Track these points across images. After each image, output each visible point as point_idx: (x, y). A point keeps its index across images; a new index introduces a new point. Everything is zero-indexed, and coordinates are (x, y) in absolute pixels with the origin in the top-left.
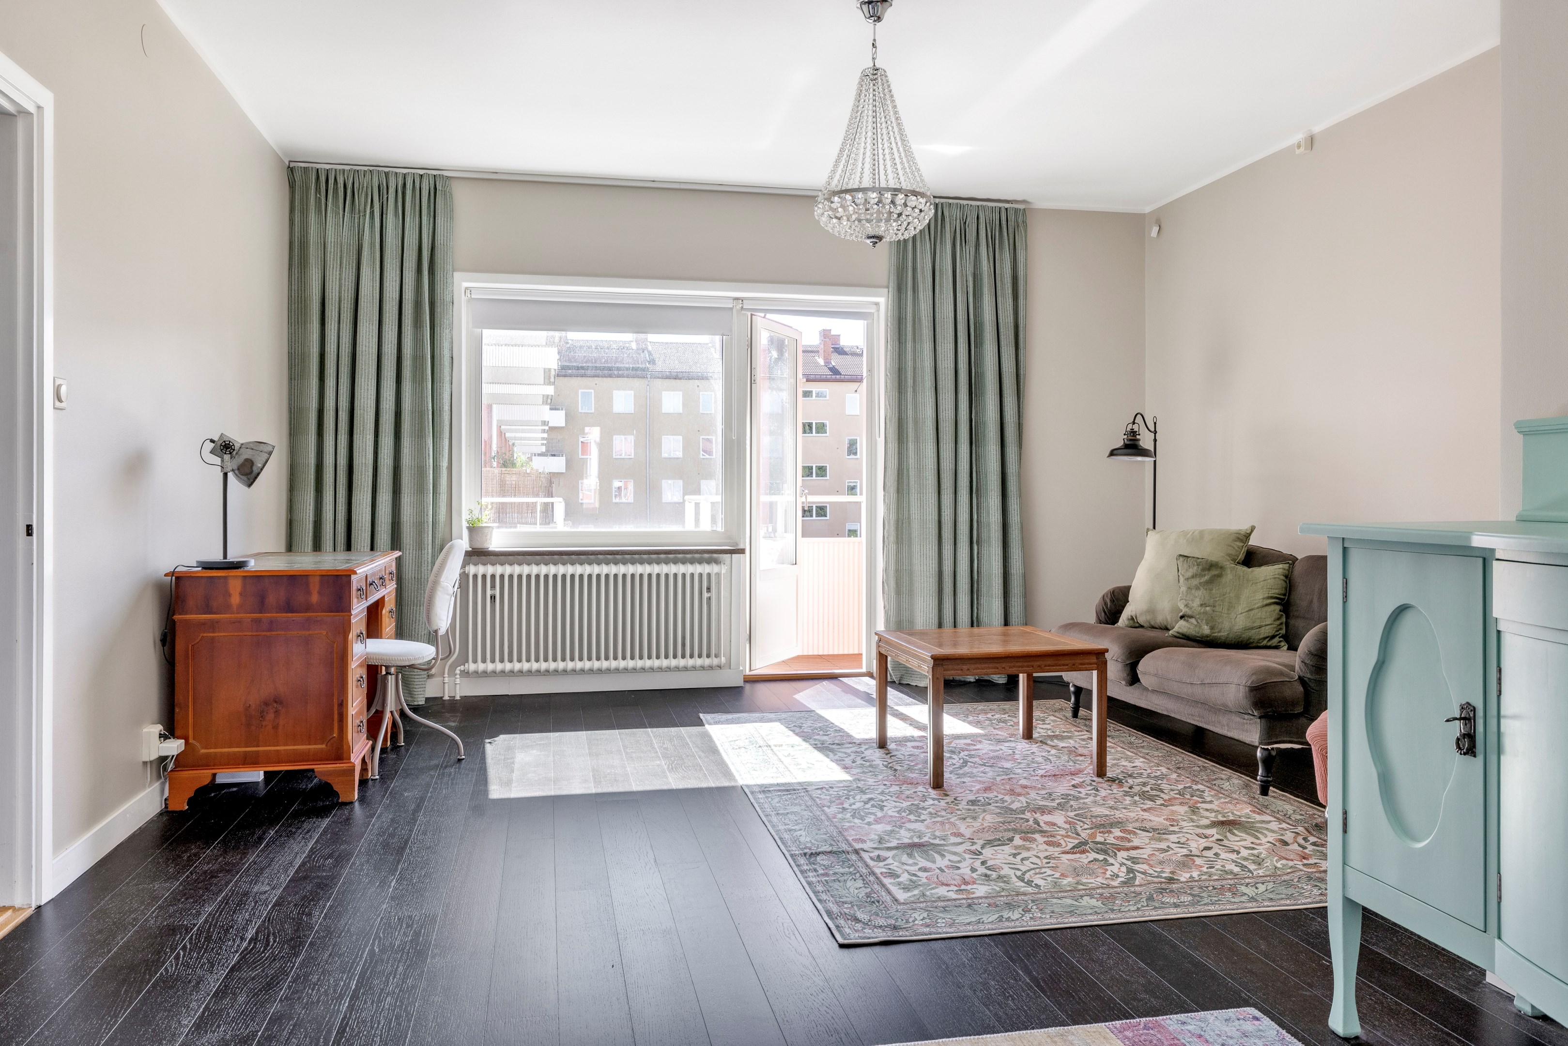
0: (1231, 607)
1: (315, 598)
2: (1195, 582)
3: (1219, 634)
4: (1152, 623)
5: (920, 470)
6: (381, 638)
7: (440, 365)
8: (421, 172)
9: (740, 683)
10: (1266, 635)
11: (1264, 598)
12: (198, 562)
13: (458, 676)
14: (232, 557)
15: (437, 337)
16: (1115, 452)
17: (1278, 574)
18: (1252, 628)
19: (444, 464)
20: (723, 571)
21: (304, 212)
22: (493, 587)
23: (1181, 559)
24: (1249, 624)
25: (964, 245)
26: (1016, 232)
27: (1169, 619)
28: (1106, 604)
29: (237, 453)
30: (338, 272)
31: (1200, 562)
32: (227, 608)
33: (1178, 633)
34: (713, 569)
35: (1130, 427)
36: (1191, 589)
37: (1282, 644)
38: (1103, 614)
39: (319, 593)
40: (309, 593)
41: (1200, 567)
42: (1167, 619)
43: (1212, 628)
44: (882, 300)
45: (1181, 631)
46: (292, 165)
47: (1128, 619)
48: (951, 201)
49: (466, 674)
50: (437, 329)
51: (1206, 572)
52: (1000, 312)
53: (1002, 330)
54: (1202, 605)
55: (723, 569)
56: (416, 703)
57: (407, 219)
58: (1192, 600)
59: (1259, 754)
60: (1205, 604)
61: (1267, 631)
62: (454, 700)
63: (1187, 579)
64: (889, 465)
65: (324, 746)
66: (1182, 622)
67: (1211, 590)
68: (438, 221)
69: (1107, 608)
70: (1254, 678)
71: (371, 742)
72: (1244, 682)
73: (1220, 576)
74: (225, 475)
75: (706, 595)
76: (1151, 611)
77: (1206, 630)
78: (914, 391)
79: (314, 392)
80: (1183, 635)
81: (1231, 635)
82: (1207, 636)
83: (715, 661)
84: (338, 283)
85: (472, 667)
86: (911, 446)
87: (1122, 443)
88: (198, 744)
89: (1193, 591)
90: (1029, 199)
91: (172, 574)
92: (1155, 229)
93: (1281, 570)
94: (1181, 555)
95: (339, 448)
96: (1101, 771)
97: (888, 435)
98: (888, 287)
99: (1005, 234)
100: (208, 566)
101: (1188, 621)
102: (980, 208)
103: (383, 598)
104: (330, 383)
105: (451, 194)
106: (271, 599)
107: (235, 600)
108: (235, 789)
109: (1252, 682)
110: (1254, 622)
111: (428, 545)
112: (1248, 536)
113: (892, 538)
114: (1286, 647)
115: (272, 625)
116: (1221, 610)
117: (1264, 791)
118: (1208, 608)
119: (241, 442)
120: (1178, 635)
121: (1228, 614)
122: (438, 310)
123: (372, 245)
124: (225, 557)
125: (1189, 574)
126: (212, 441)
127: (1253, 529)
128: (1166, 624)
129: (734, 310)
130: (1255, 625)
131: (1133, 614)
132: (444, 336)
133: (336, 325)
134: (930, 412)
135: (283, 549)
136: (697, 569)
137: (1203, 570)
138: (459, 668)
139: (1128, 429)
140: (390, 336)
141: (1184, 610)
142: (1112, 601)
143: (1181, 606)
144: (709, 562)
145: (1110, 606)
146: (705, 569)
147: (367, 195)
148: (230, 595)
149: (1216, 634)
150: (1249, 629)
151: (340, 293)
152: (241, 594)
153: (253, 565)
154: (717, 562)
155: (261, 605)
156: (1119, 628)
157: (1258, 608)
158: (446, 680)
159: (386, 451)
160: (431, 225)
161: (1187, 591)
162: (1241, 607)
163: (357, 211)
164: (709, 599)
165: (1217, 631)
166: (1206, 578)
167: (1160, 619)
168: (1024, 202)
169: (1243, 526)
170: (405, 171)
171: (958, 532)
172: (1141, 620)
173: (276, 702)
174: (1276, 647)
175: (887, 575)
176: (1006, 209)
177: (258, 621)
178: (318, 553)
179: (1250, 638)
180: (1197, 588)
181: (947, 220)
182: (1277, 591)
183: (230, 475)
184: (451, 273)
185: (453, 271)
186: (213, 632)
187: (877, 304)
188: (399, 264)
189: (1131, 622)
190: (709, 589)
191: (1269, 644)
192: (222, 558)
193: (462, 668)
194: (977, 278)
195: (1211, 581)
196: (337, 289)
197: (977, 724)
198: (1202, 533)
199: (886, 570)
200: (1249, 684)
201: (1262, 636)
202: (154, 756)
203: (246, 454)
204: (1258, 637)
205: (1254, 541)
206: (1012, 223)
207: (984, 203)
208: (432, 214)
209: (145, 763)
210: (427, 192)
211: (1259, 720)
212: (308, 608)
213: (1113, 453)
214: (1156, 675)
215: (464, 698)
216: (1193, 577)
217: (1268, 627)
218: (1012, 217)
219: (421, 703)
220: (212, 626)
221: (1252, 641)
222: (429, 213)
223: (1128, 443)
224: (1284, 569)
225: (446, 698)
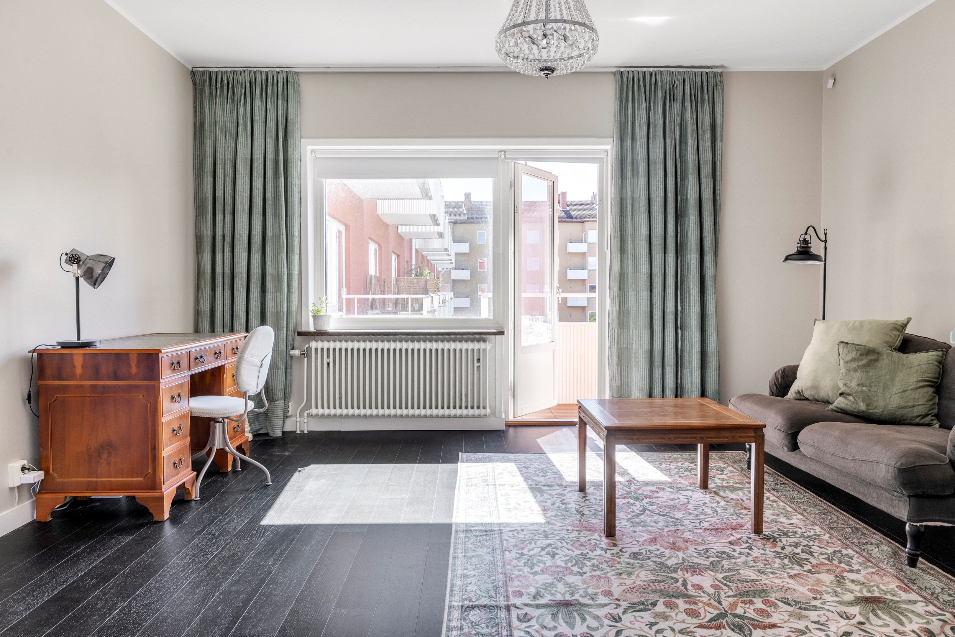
0: (886, 387)
1: (134, 370)
2: (854, 365)
3: (875, 411)
4: (816, 397)
5: (636, 274)
6: (223, 395)
7: (292, 203)
8: (278, 70)
9: (504, 428)
10: (918, 414)
11: (917, 381)
12: (58, 343)
13: (306, 418)
14: (84, 338)
15: (289, 184)
16: (790, 257)
17: (932, 360)
18: (905, 407)
19: (296, 272)
20: (488, 348)
21: (202, 102)
22: (328, 356)
23: (842, 345)
24: (902, 404)
25: (672, 102)
26: (715, 90)
27: (830, 393)
28: (777, 379)
29: (83, 263)
30: (224, 142)
31: (859, 348)
32: (73, 376)
33: (837, 407)
34: (482, 345)
35: (803, 237)
36: (850, 371)
37: (935, 422)
38: (775, 387)
39: (137, 366)
40: (129, 365)
41: (859, 353)
42: (828, 395)
43: (868, 405)
44: (608, 147)
45: (839, 406)
46: (194, 69)
47: (796, 393)
48: (662, 69)
49: (310, 416)
50: (289, 179)
51: (864, 357)
52: (701, 153)
53: (702, 166)
54: (859, 385)
55: (488, 346)
56: (275, 436)
57: (269, 103)
58: (851, 381)
59: (907, 528)
60: (862, 384)
61: (920, 410)
62: (302, 434)
63: (847, 362)
64: (613, 270)
65: (142, 479)
66: (841, 399)
67: (868, 372)
68: (289, 103)
69: (778, 383)
70: (903, 460)
71: (195, 473)
72: (893, 464)
73: (877, 360)
74: (77, 279)
75: (476, 364)
76: (815, 387)
77: (862, 407)
78: (632, 214)
79: (209, 224)
80: (841, 410)
81: (885, 412)
82: (863, 412)
84: (223, 149)
85: (314, 411)
86: (630, 256)
87: (795, 250)
88: (56, 476)
89: (852, 373)
90: (725, 64)
91: (34, 351)
92: (831, 81)
93: (935, 357)
94: (842, 342)
95: (225, 261)
96: (758, 529)
97: (612, 248)
98: (613, 138)
99: (706, 92)
100: (65, 346)
101: (846, 398)
102: (686, 73)
103: (224, 365)
104: (219, 217)
105: (298, 85)
106: (104, 370)
107: (79, 370)
109: (901, 464)
110: (907, 402)
111: (283, 328)
112: (904, 326)
113: (615, 324)
114: (938, 426)
115: (105, 389)
116: (876, 390)
117: (913, 563)
118: (864, 388)
119: (89, 255)
120: (837, 409)
121: (883, 393)
122: (290, 165)
123: (246, 121)
124: (79, 338)
125: (849, 358)
126: (66, 254)
127: (909, 320)
128: (827, 398)
129: (500, 159)
130: (909, 404)
131: (800, 389)
132: (295, 183)
133: (223, 178)
135: (190, 328)
136: (470, 346)
137: (862, 355)
138: (306, 412)
139: (801, 239)
140: (257, 184)
141: (843, 389)
142: (783, 377)
143: (841, 385)
144: (478, 341)
145: (781, 382)
146: (476, 346)
147: (242, 87)
148: (75, 367)
149: (871, 411)
150: (902, 408)
151: (225, 156)
152: (82, 367)
153: (100, 346)
154: (484, 341)
155: (97, 376)
156: (789, 401)
157: (911, 390)
158: (298, 420)
159: (256, 263)
160: (285, 107)
161: (846, 373)
162: (896, 388)
163: (236, 99)
164: (479, 367)
165: (872, 408)
166: (864, 362)
167: (822, 394)
168: (722, 67)
169: (901, 318)
170: (267, 70)
171: (666, 320)
172: (807, 394)
173: (108, 446)
174: (929, 425)
175: (611, 352)
176: (707, 73)
177: (94, 386)
178: (197, 334)
179: (903, 416)
180: (855, 370)
181: (659, 84)
182: (930, 375)
183: (81, 280)
184: (299, 139)
185: (301, 138)
186: (64, 394)
187: (606, 151)
188: (263, 135)
189: (798, 395)
190: (478, 360)
191: (922, 422)
192: (76, 339)
193: (308, 412)
194: (682, 127)
195: (868, 365)
196: (223, 153)
197: (667, 472)
198: (862, 324)
199: (610, 348)
200: (898, 465)
201: (915, 415)
202: (17, 484)
203: (90, 264)
204: (910, 415)
205: (910, 330)
206: (711, 84)
207: (689, 70)
208: (285, 98)
209: (12, 489)
210: (282, 83)
211: (907, 499)
212: (129, 377)
213: (787, 258)
214: (813, 446)
215: (310, 432)
216: (852, 361)
217: (920, 407)
218: (711, 79)
219: (278, 436)
220: (63, 389)
221: (905, 418)
222: (283, 99)
223: (801, 250)
224: (938, 356)
225: (298, 432)
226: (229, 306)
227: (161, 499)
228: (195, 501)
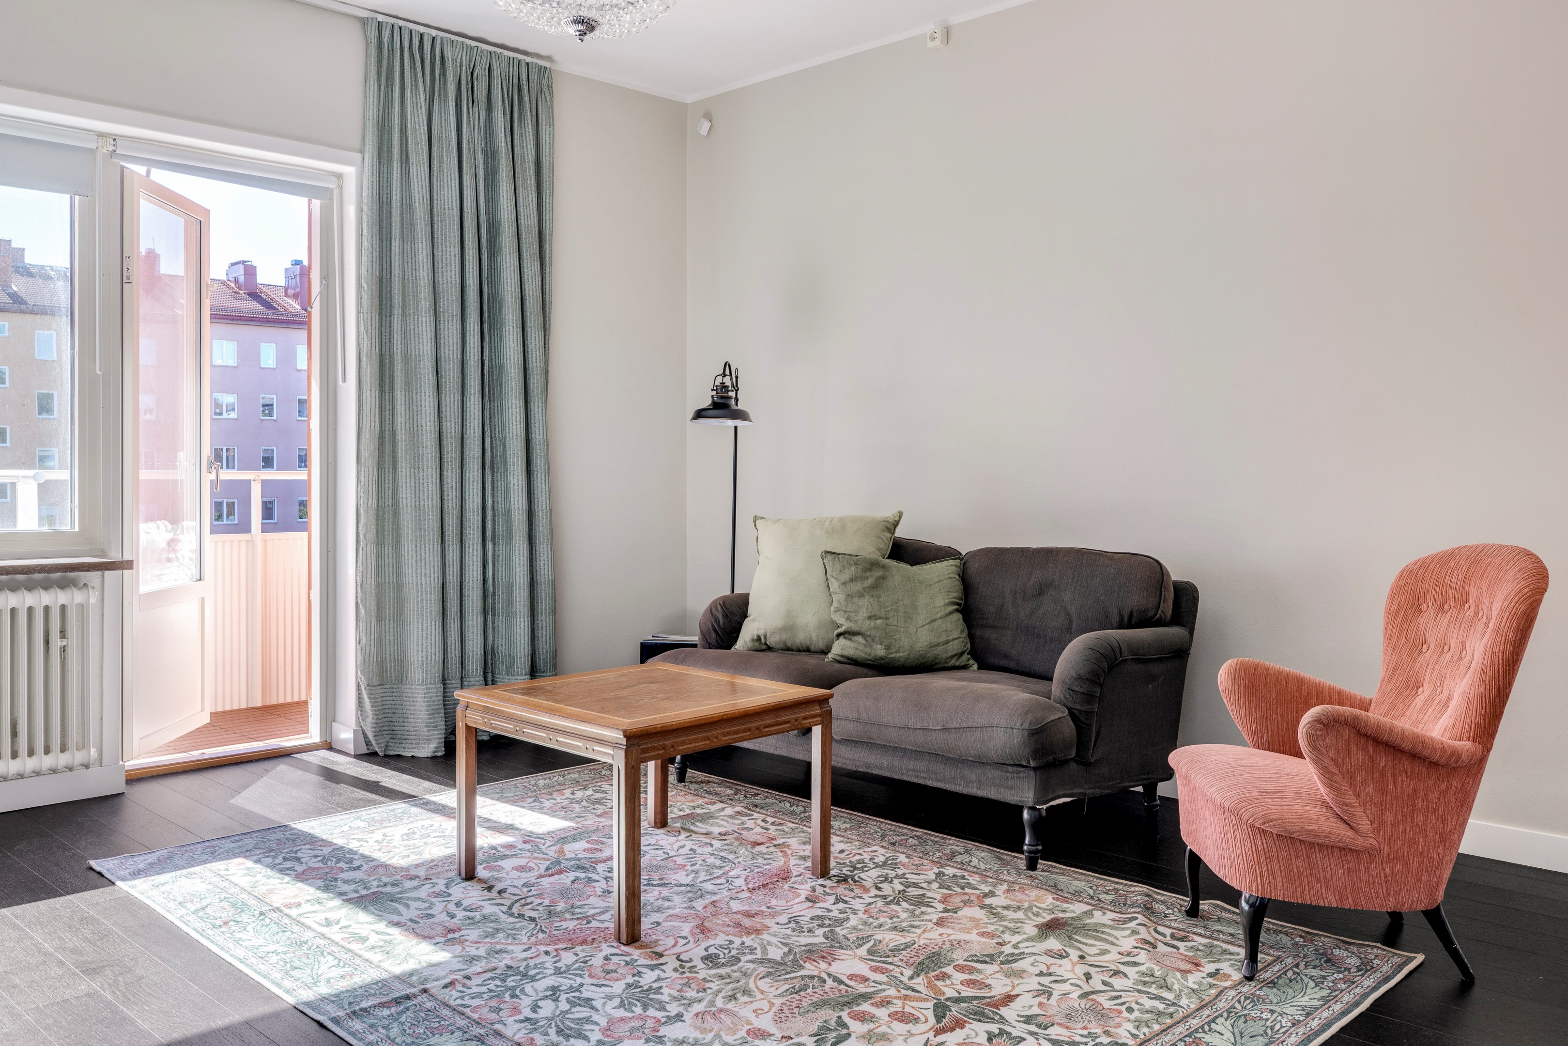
0: (908, 618)
2: (857, 587)
3: (898, 655)
4: (789, 644)
5: (414, 433)
9: (119, 786)
10: (954, 653)
11: (945, 605)
16: (704, 413)
17: (953, 573)
18: (938, 645)
20: (93, 600)
23: (829, 556)
24: (934, 640)
25: (471, 105)
26: (539, 99)
27: (814, 635)
28: (717, 620)
31: (858, 560)
33: (842, 656)
34: (71, 598)
35: (719, 380)
36: (852, 597)
37: (972, 662)
38: (713, 635)
41: (860, 567)
42: (811, 638)
43: (888, 648)
44: (350, 171)
45: (845, 653)
47: (753, 640)
48: (453, 37)
51: (869, 574)
52: (521, 210)
53: (523, 235)
54: (870, 618)
55: (89, 597)
58: (856, 612)
59: (1026, 815)
60: (875, 616)
61: (955, 647)
63: (844, 583)
64: (366, 424)
66: (842, 641)
67: (879, 597)
69: (719, 625)
72: (1018, 724)
73: (884, 578)
76: (789, 628)
77: (879, 651)
78: (404, 314)
80: (848, 658)
81: (912, 655)
82: (882, 658)
83: (79, 757)
86: (400, 397)
87: (710, 401)
89: (855, 600)
90: (555, 58)
92: (706, 125)
93: (954, 568)
94: (827, 552)
96: (824, 872)
97: (363, 379)
98: (362, 151)
99: (527, 99)
101: (850, 639)
102: (493, 56)
109: (1030, 724)
110: (939, 637)
112: (896, 524)
113: (372, 536)
114: (975, 666)
116: (895, 623)
117: (1032, 865)
118: (879, 621)
120: (841, 659)
121: (905, 627)
125: (846, 576)
127: (901, 514)
128: (808, 643)
129: (99, 152)
130: (942, 640)
131: (761, 633)
134: (427, 347)
136: (40, 599)
137: (865, 570)
139: (717, 383)
141: (845, 626)
142: (725, 616)
143: (841, 620)
144: (63, 585)
145: (724, 624)
149: (893, 656)
150: (934, 646)
156: (738, 654)
157: (941, 618)
161: (846, 600)
162: (921, 619)
164: (64, 649)
165: (894, 650)
166: (870, 581)
167: (800, 638)
168: (549, 58)
169: (888, 513)
171: (467, 524)
172: (772, 641)
174: (965, 667)
175: (364, 593)
176: (528, 64)
179: (935, 658)
180: (861, 595)
181: (449, 64)
182: (955, 595)
187: (339, 176)
189: (757, 644)
190: (63, 634)
191: (957, 664)
194: (491, 157)
195: (876, 586)
198: (842, 520)
199: (361, 585)
200: (1026, 725)
201: (950, 654)
204: (945, 656)
205: (900, 533)
206: (534, 85)
207: (499, 50)
211: (1032, 773)
213: (700, 414)
216: (851, 580)
217: (956, 642)
218: (534, 77)
221: (938, 661)
223: (719, 401)
224: (956, 566)
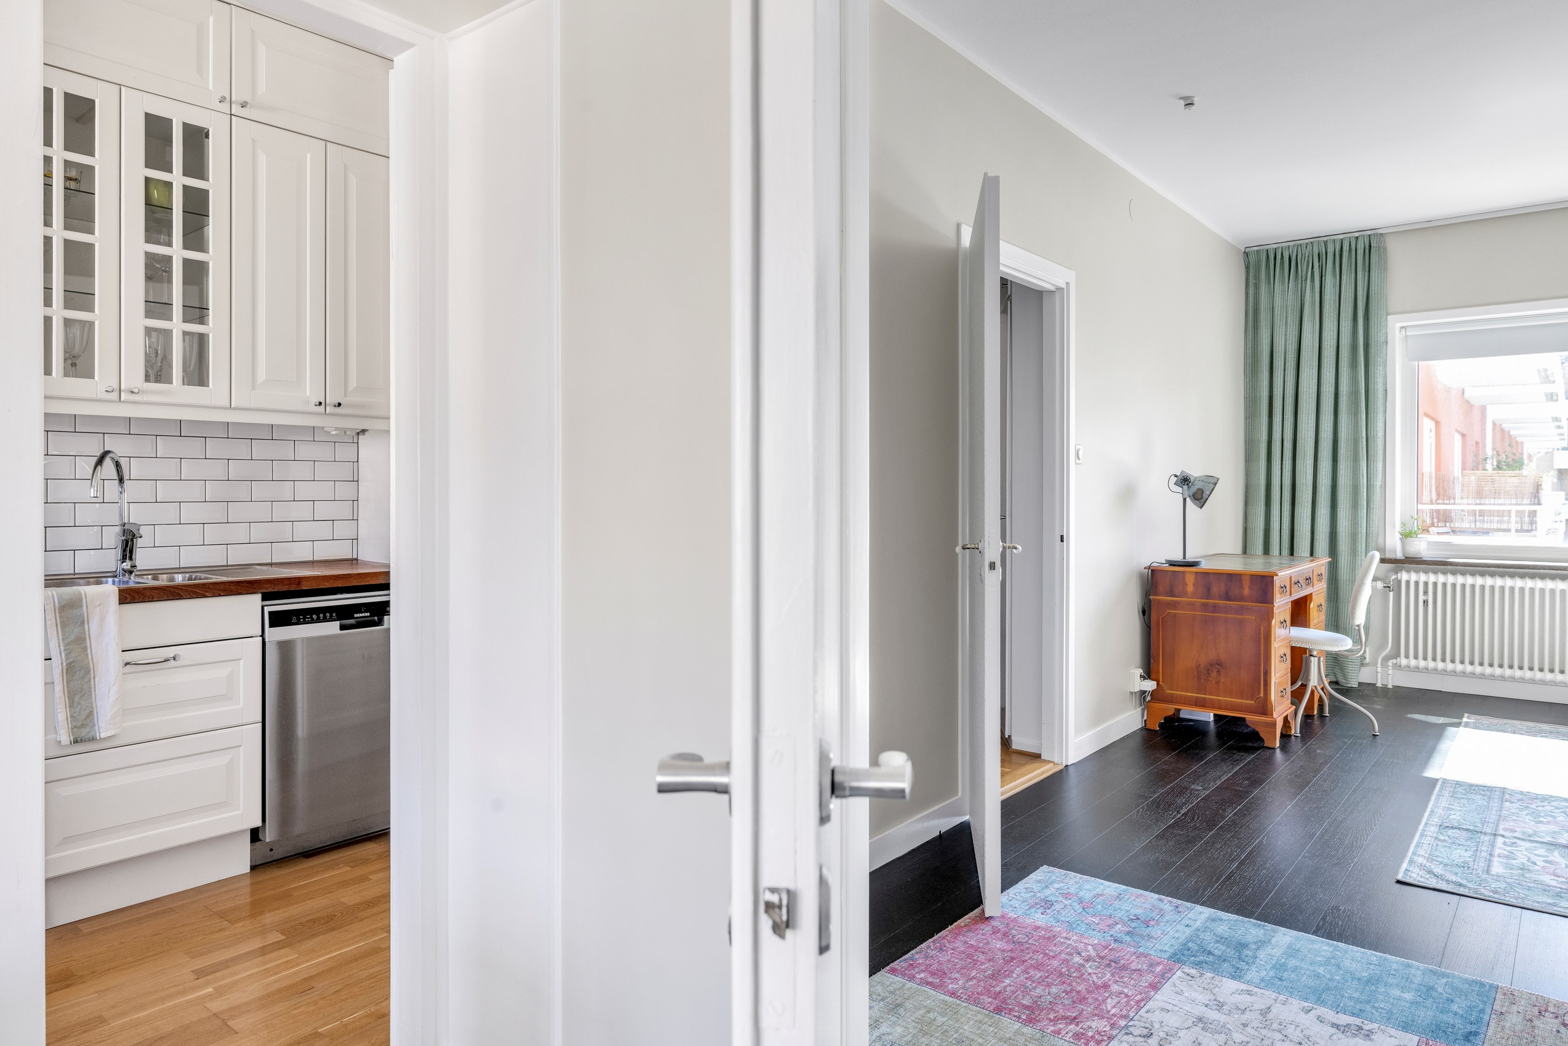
1: (1246, 592)
6: (1309, 628)
7: (1374, 398)
8: (1356, 235)
12: (1166, 560)
13: (1390, 668)
14: (1190, 557)
15: (1371, 374)
19: (1378, 482)
21: (1257, 287)
22: (1426, 593)
29: (1192, 484)
30: (1284, 330)
32: (1184, 594)
39: (1249, 588)
40: (1241, 587)
46: (1247, 250)
49: (1398, 667)
50: (1371, 368)
56: (1349, 685)
57: (1344, 277)
62: (1386, 688)
65: (1253, 702)
68: (1373, 273)
71: (1294, 707)
74: (1185, 500)
79: (1264, 427)
84: (1283, 339)
85: (1404, 661)
88: (1165, 687)
91: (1149, 567)
95: (1284, 471)
100: (1172, 564)
103: (1311, 594)
104: (1277, 419)
105: (1385, 248)
106: (1215, 590)
107: (1190, 588)
108: (1192, 723)
111: (1361, 552)
115: (1215, 609)
119: (1196, 476)
122: (1372, 350)
123: (1313, 302)
124: (1184, 558)
126: (1176, 476)
132: (1378, 371)
133: (1282, 373)
135: (1239, 550)
138: (1391, 661)
140: (1328, 378)
147: (1308, 262)
148: (1186, 585)
151: (1285, 346)
152: (1194, 585)
153: (1205, 565)
155: (1208, 594)
158: (1379, 669)
159: (1324, 473)
160: (1366, 278)
163: (1300, 277)
170: (1341, 237)
173: (1218, 665)
177: (1204, 605)
178: (1264, 558)
183: (1188, 500)
184: (1385, 317)
185: (1388, 314)
186: (1175, 610)
188: (1336, 316)
192: (1182, 558)
193: (1394, 661)
196: (1283, 343)
202: (1137, 689)
203: (1198, 485)
208: (1367, 268)
209: (1131, 693)
210: (1362, 250)
212: (1241, 598)
215: (1396, 688)
219: (1354, 686)
220: (1175, 605)
222: (1364, 268)
225: (1379, 685)
226: (1288, 524)
227: (1274, 724)
228: (1295, 736)
